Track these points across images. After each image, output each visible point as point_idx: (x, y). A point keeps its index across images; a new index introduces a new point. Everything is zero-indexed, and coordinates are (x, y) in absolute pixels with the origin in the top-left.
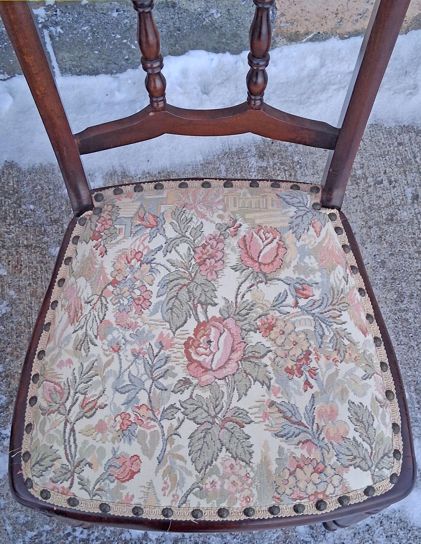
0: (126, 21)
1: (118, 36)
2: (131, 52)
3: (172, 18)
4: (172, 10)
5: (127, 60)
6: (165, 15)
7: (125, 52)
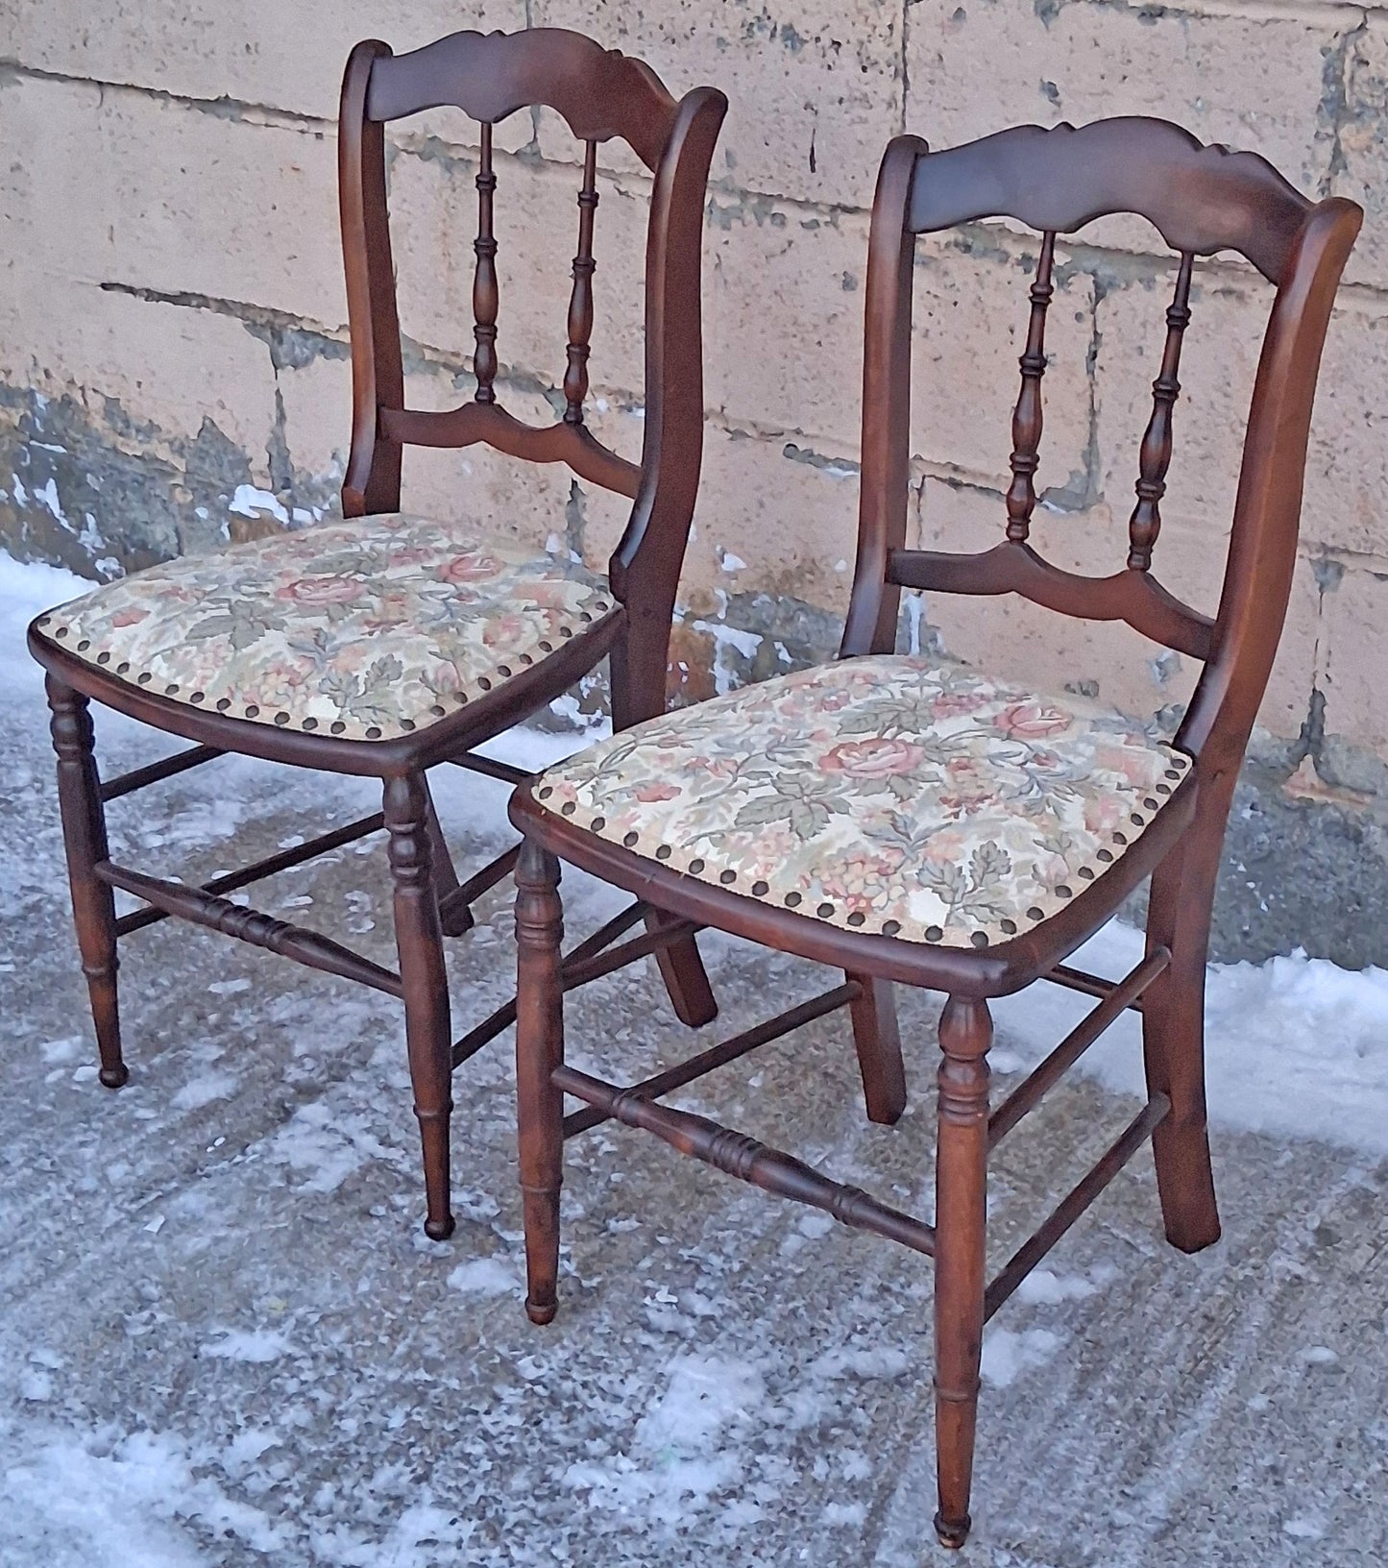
0: (1263, 837)
1: (1241, 868)
2: (1257, 918)
3: (1350, 867)
4: (1352, 845)
5: (1246, 934)
6: (1339, 854)
7: (1246, 912)
